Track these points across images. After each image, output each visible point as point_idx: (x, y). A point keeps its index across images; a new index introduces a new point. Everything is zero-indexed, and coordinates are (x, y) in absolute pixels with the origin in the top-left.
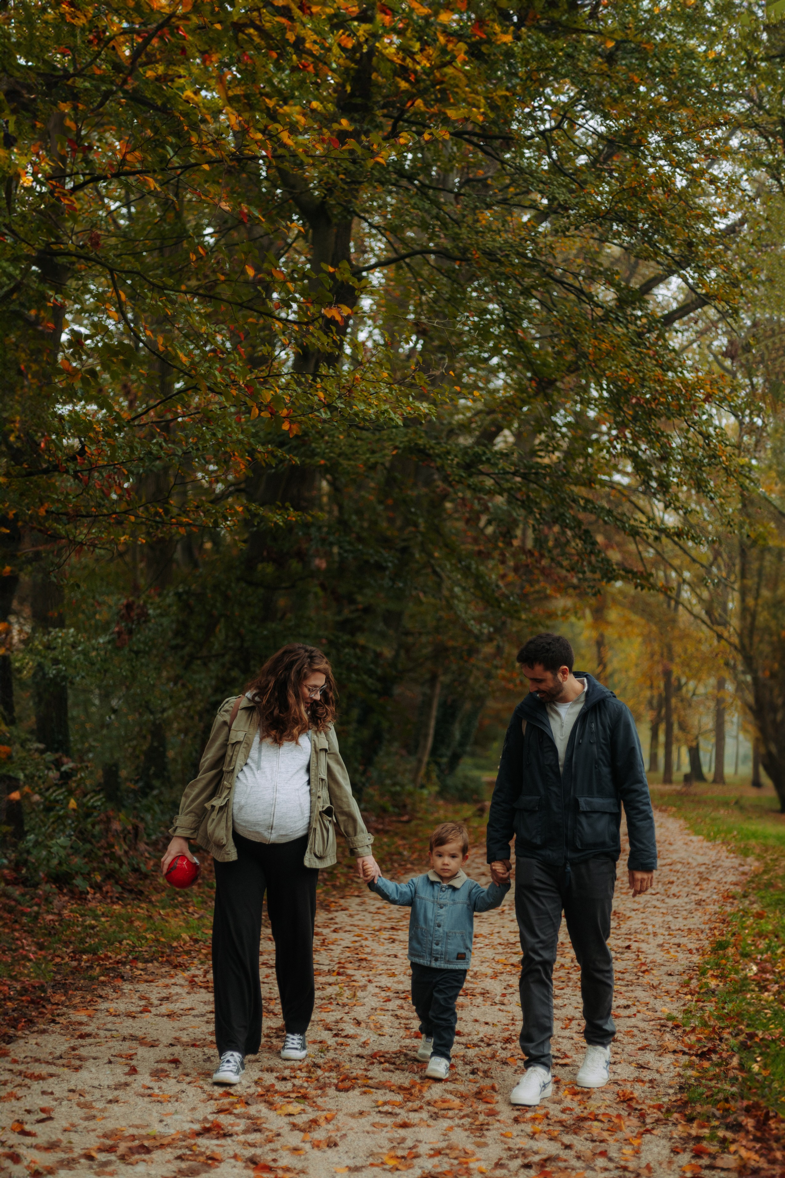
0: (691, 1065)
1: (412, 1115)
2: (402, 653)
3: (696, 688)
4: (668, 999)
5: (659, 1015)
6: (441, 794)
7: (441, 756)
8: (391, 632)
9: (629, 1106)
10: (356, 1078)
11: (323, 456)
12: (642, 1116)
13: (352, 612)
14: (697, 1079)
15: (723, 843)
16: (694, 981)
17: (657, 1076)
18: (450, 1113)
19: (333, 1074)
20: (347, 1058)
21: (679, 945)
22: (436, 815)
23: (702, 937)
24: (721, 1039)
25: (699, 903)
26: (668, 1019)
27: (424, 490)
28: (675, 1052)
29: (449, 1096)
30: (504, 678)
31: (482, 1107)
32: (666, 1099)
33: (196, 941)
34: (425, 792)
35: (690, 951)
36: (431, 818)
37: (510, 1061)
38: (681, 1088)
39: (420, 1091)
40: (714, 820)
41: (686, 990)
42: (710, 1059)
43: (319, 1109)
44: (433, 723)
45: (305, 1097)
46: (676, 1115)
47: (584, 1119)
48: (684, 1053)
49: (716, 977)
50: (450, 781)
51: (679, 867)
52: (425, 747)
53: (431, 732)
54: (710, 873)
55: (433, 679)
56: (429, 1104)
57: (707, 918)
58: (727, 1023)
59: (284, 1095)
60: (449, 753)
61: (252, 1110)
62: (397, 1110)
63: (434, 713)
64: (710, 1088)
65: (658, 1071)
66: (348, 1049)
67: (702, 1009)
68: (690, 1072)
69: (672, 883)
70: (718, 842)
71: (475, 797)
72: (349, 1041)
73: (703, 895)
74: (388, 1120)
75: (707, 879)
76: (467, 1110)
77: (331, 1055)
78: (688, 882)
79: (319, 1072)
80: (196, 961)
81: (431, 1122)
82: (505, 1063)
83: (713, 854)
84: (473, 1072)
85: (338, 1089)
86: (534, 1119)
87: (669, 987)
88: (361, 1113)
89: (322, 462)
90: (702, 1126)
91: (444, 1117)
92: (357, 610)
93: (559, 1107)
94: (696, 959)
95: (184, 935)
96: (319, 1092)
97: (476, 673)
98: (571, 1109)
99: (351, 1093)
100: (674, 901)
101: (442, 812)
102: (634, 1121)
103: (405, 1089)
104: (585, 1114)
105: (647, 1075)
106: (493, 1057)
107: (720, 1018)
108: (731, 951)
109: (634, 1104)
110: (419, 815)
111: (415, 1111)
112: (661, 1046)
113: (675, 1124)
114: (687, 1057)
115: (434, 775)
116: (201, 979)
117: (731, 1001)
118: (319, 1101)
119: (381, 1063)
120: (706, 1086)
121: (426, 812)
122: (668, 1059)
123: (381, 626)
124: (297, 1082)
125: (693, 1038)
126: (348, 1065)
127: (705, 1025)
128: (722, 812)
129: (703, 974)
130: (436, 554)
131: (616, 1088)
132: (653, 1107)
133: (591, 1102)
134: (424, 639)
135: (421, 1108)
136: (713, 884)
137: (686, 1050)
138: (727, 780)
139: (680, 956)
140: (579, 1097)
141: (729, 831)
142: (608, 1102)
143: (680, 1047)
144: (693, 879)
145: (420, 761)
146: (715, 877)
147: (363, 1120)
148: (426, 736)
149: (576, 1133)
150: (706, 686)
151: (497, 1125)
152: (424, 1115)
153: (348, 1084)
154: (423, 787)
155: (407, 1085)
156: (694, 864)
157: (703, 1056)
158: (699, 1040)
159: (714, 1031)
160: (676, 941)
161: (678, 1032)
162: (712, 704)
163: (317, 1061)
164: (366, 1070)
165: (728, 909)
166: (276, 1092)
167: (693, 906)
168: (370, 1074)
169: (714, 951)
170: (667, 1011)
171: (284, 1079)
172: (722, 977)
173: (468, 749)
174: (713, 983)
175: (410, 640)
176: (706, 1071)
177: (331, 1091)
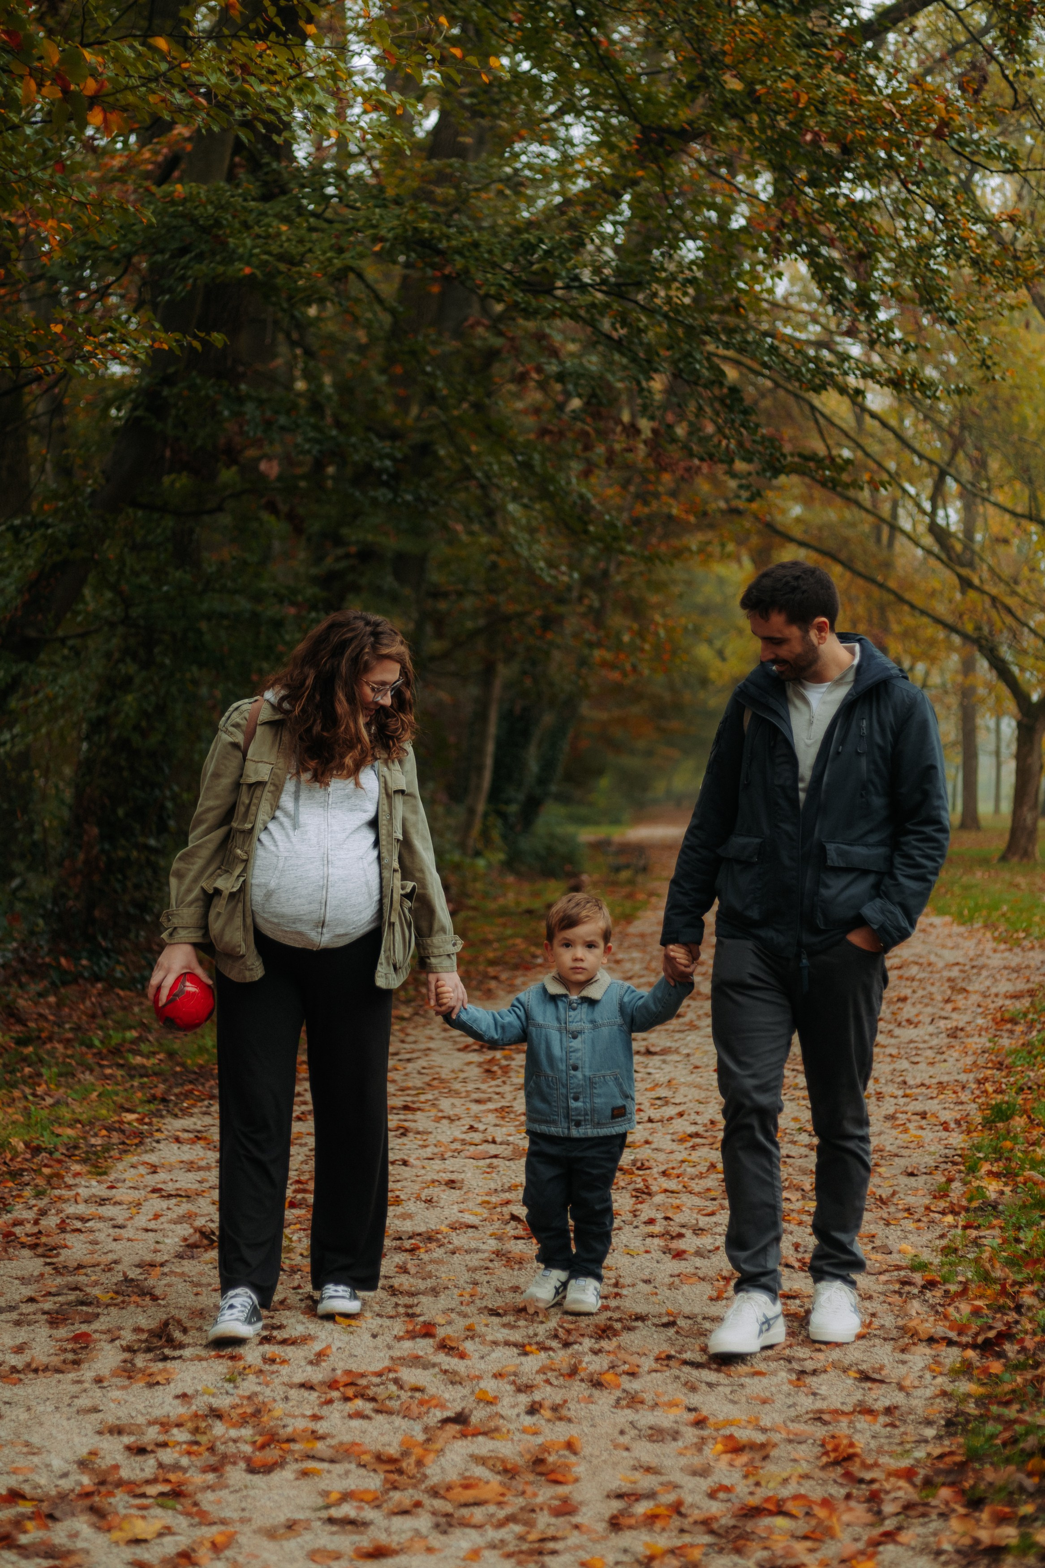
0: (966, 1370)
1: (398, 1522)
2: (429, 629)
3: (927, 674)
4: (909, 1225)
5: (895, 1259)
6: (511, 864)
7: (508, 802)
8: (407, 591)
9: (848, 1475)
10: (290, 1440)
11: (248, 259)
12: (874, 1498)
13: (338, 559)
14: (980, 1401)
15: (986, 926)
16: (956, 1185)
17: (899, 1398)
18: (478, 1515)
19: (247, 1432)
20: (280, 1391)
21: (923, 1115)
22: (502, 901)
23: (965, 1096)
24: (1018, 1308)
25: (954, 1033)
26: (913, 1269)
27: (455, 344)
28: (931, 1340)
29: (479, 1471)
30: (604, 664)
31: (545, 1494)
32: (920, 1454)
33: (36, 1150)
34: (481, 863)
35: (945, 1127)
36: (492, 906)
37: (609, 1377)
38: (949, 1423)
39: (420, 1463)
40: (966, 888)
41: (942, 1204)
42: (1001, 1355)
43: (203, 1518)
44: (490, 748)
45: (177, 1494)
46: (945, 1493)
47: (753, 1512)
48: (950, 1343)
49: (996, 1175)
50: (525, 844)
51: (914, 970)
52: (478, 787)
53: (489, 762)
54: (967, 979)
55: (488, 672)
56: (434, 1493)
57: (969, 1060)
58: (1027, 1272)
59: (133, 1489)
60: (521, 797)
61: (58, 1535)
62: (369, 1514)
63: (492, 729)
64: (1009, 1423)
65: (901, 1388)
66: (285, 1370)
67: (976, 1243)
68: (965, 1386)
69: (904, 999)
70: (978, 925)
71: (568, 867)
72: (289, 1352)
73: (959, 1020)
74: (345, 1542)
75: (964, 990)
76: (515, 1504)
77: (249, 1385)
78: (931, 997)
79: (219, 1429)
80: (28, 1192)
81: (436, 1539)
82: (597, 1384)
83: (970, 944)
84: (533, 1410)
85: (252, 1470)
86: (651, 1519)
87: (911, 1200)
88: (291, 1526)
89: (247, 270)
90: (1001, 1520)
91: (465, 1524)
92: (347, 556)
93: (705, 1484)
94: (957, 1139)
95: (14, 1141)
96: (211, 1477)
97: (557, 655)
98: (727, 1489)
99: (277, 1477)
100: (909, 1033)
101: (511, 896)
102: (859, 1512)
103: (392, 1460)
104: (754, 1501)
105: (881, 1398)
106: (573, 1372)
107: (1012, 1262)
108: (1019, 1122)
109: (855, 1468)
110: (472, 902)
111: (405, 1512)
112: (903, 1329)
113: (943, 1516)
114: (955, 1351)
115: (495, 835)
116: (29, 1228)
117: (1030, 1224)
118: (207, 1500)
119: (347, 1399)
120: (999, 1418)
121: (485, 896)
122: (920, 1356)
123: (389, 581)
124: (167, 1456)
125: (965, 1308)
126: (279, 1409)
127: (986, 1278)
128: (980, 875)
129: (972, 1169)
130: (474, 448)
131: (820, 1432)
132: (897, 1474)
133: (770, 1468)
134: (469, 603)
135: (418, 1504)
136: (975, 998)
137: (953, 1335)
138: (983, 823)
139: (928, 1135)
140: (744, 1458)
141: (994, 907)
142: (804, 1467)
143: (941, 1329)
144: (940, 991)
145: (471, 811)
146: (975, 986)
147: (292, 1545)
148: (480, 769)
149: (738, 1551)
150: (942, 672)
151: (575, 1538)
152: (423, 1522)
153: (272, 1454)
154: (478, 854)
155: (393, 1450)
156: (941, 964)
157: (988, 1347)
158: (976, 1312)
159: (1004, 1292)
160: (918, 1106)
161: (935, 1296)
162: (953, 701)
163: (216, 1403)
164: (316, 1418)
165: (1006, 1042)
166: (120, 1483)
167: (943, 1040)
168: (321, 1427)
169: (988, 1124)
170: (911, 1251)
171: (141, 1451)
172: (1008, 1175)
173: (554, 788)
174: (992, 1188)
175: (443, 606)
176: (996, 1380)
177: (236, 1474)
